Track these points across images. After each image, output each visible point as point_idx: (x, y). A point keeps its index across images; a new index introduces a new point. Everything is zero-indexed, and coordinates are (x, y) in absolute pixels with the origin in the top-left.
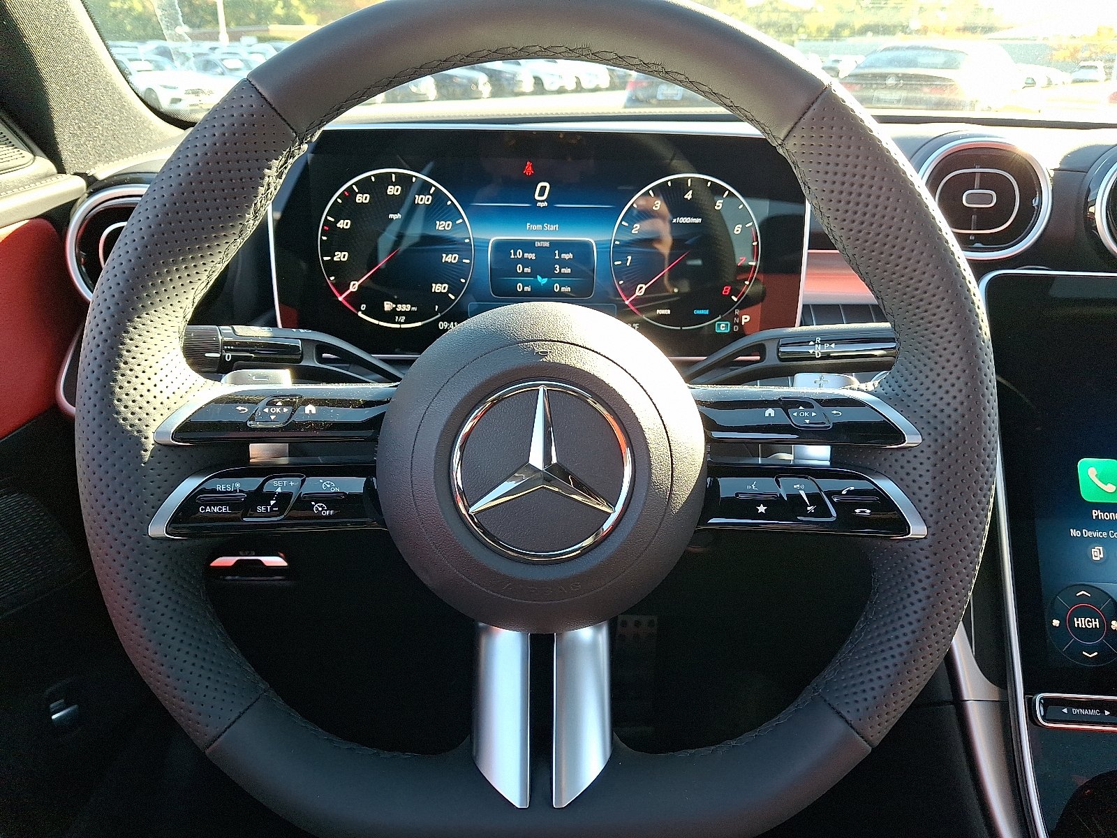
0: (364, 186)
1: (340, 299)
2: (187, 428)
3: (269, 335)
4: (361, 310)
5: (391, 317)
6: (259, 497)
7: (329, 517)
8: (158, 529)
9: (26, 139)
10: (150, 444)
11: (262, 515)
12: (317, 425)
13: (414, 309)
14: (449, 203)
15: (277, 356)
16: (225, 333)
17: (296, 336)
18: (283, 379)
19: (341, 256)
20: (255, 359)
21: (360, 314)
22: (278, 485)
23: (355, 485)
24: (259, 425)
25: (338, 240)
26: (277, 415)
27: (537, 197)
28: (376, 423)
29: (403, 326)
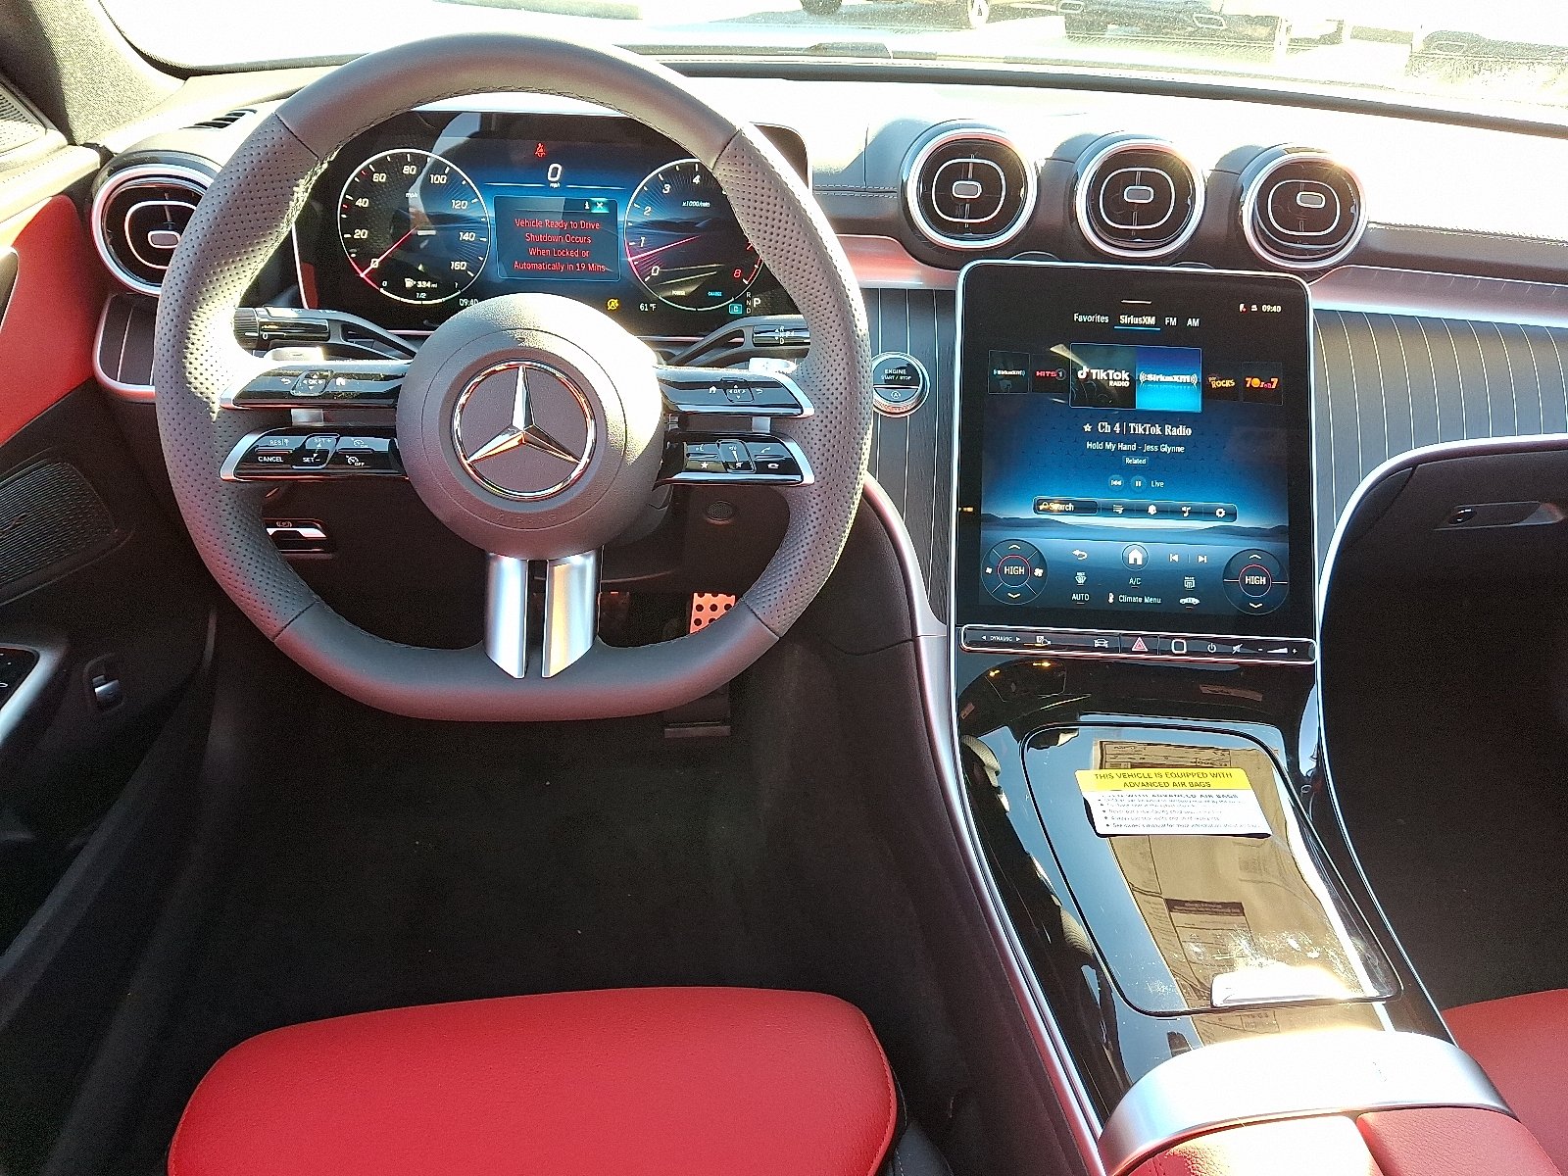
0: (380, 166)
1: (362, 275)
2: (244, 396)
3: (296, 316)
4: (382, 287)
5: (412, 293)
6: (302, 451)
7: (360, 468)
8: (227, 473)
9: (35, 110)
10: (216, 408)
11: (307, 464)
12: (348, 395)
13: (434, 286)
14: (464, 183)
15: (304, 335)
16: (261, 314)
17: (323, 317)
18: (313, 356)
19: (361, 234)
20: (288, 338)
21: (382, 290)
22: (318, 443)
23: (381, 445)
24: (300, 394)
25: (357, 218)
26: (314, 386)
27: (549, 178)
28: (394, 393)
29: (424, 302)
